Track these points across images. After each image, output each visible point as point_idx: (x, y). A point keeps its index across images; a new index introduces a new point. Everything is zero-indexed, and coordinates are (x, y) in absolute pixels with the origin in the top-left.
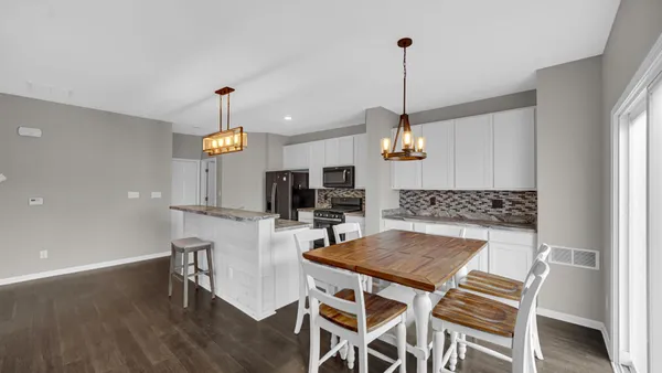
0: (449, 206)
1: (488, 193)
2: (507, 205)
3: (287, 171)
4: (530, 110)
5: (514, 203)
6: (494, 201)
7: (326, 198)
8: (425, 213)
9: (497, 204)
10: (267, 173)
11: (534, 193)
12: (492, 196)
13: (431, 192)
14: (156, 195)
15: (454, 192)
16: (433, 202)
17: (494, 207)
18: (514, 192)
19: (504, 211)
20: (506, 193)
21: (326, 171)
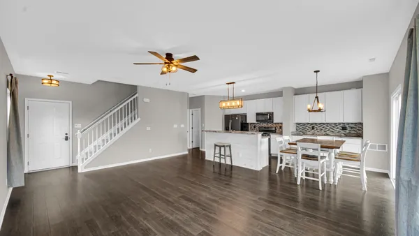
0: (321, 130)
1: (340, 124)
2: (349, 129)
3: (238, 115)
4: (360, 90)
5: (352, 128)
6: (343, 127)
7: (255, 127)
8: (309, 133)
9: (344, 128)
10: (225, 116)
11: (362, 124)
12: (341, 125)
13: (312, 124)
14: (182, 126)
15: (324, 124)
16: (313, 128)
17: (343, 130)
18: (352, 123)
19: (347, 131)
20: (348, 124)
21: (258, 114)
